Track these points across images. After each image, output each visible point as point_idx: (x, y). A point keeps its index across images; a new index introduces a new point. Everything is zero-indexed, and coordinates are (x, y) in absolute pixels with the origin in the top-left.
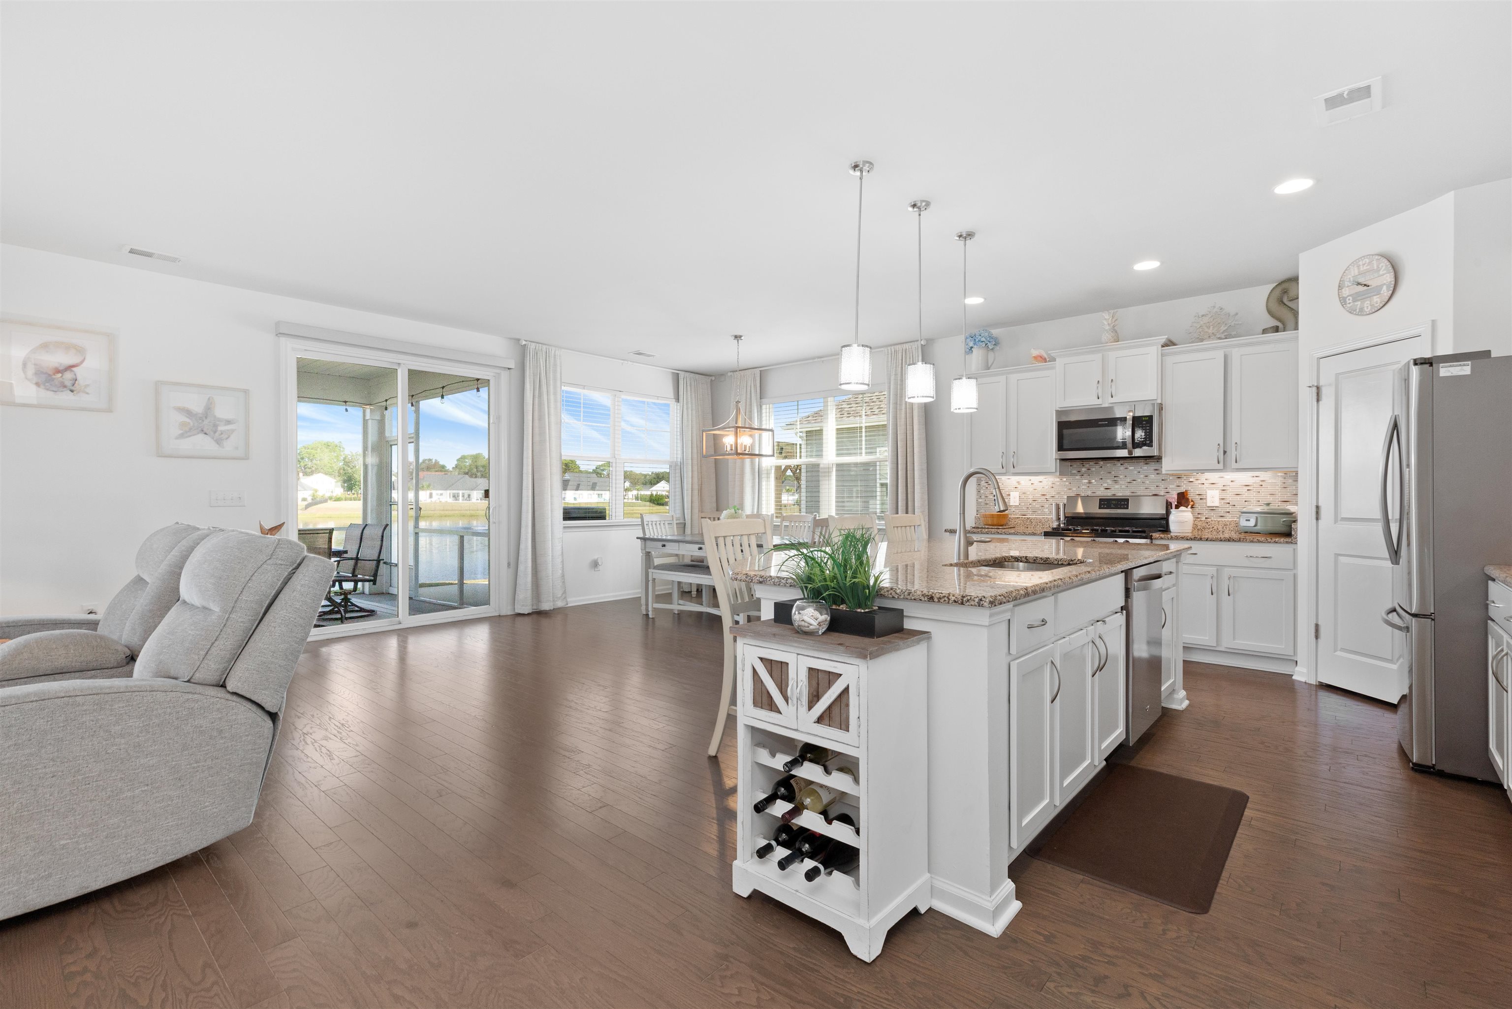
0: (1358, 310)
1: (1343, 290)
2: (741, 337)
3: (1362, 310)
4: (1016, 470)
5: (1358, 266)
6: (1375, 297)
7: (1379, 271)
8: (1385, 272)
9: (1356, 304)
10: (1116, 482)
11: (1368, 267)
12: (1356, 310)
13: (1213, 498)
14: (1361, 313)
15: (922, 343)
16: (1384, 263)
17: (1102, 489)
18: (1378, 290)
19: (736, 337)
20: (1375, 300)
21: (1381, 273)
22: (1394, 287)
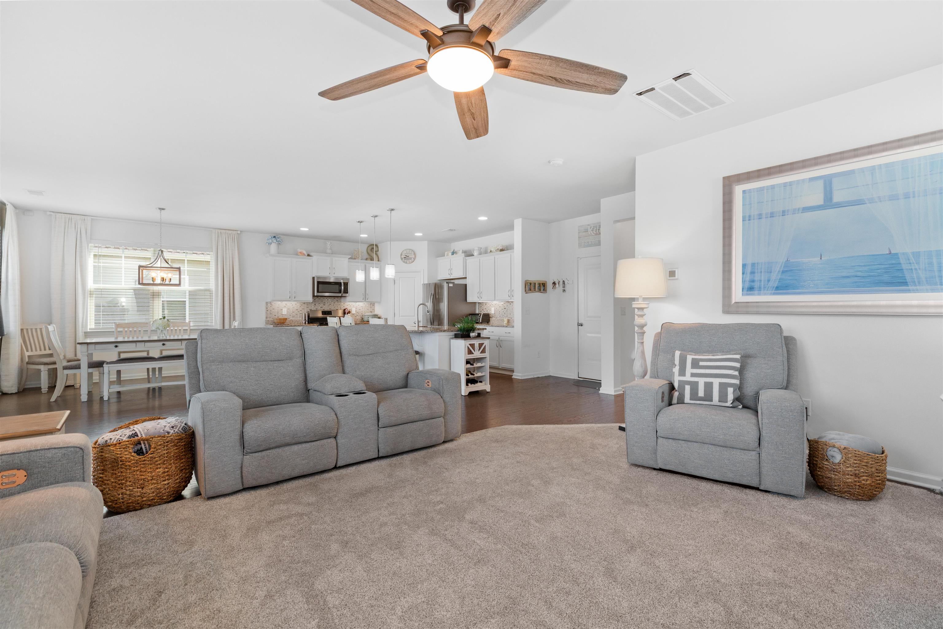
1: (402, 256)
2: (163, 209)
4: (296, 299)
9: (405, 260)
10: (324, 305)
11: (409, 252)
13: (353, 311)
14: (406, 263)
15: (239, 232)
16: (413, 253)
17: (319, 307)
18: (411, 259)
19: (160, 209)
20: (411, 261)
22: (415, 259)
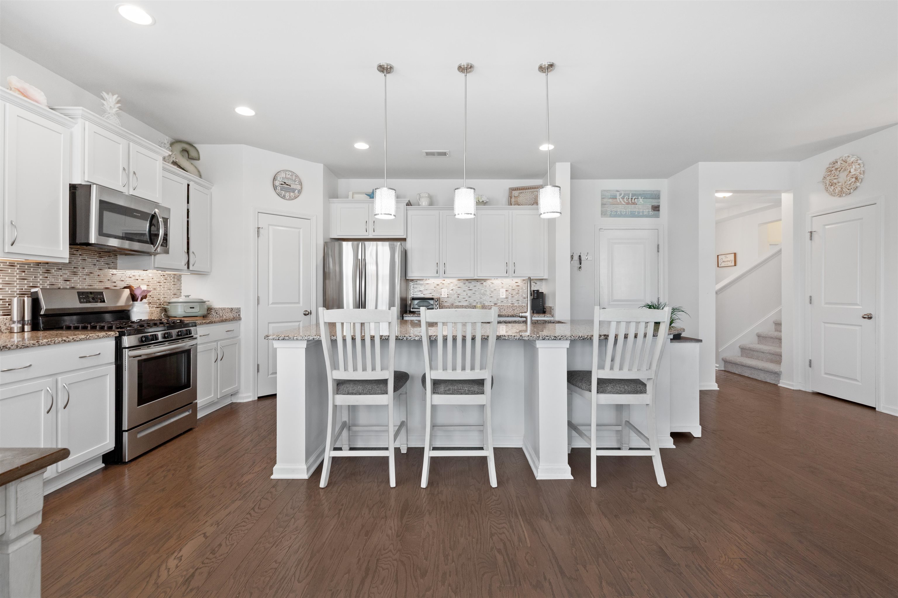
0: (282, 196)
1: (276, 181)
3: (284, 196)
4: (14, 249)
5: (286, 174)
6: (292, 193)
7: (296, 182)
8: (298, 184)
9: (282, 192)
11: (290, 177)
12: (281, 195)
14: (284, 197)
16: (298, 181)
18: (293, 191)
20: (292, 195)
21: (296, 183)
22: (300, 192)
